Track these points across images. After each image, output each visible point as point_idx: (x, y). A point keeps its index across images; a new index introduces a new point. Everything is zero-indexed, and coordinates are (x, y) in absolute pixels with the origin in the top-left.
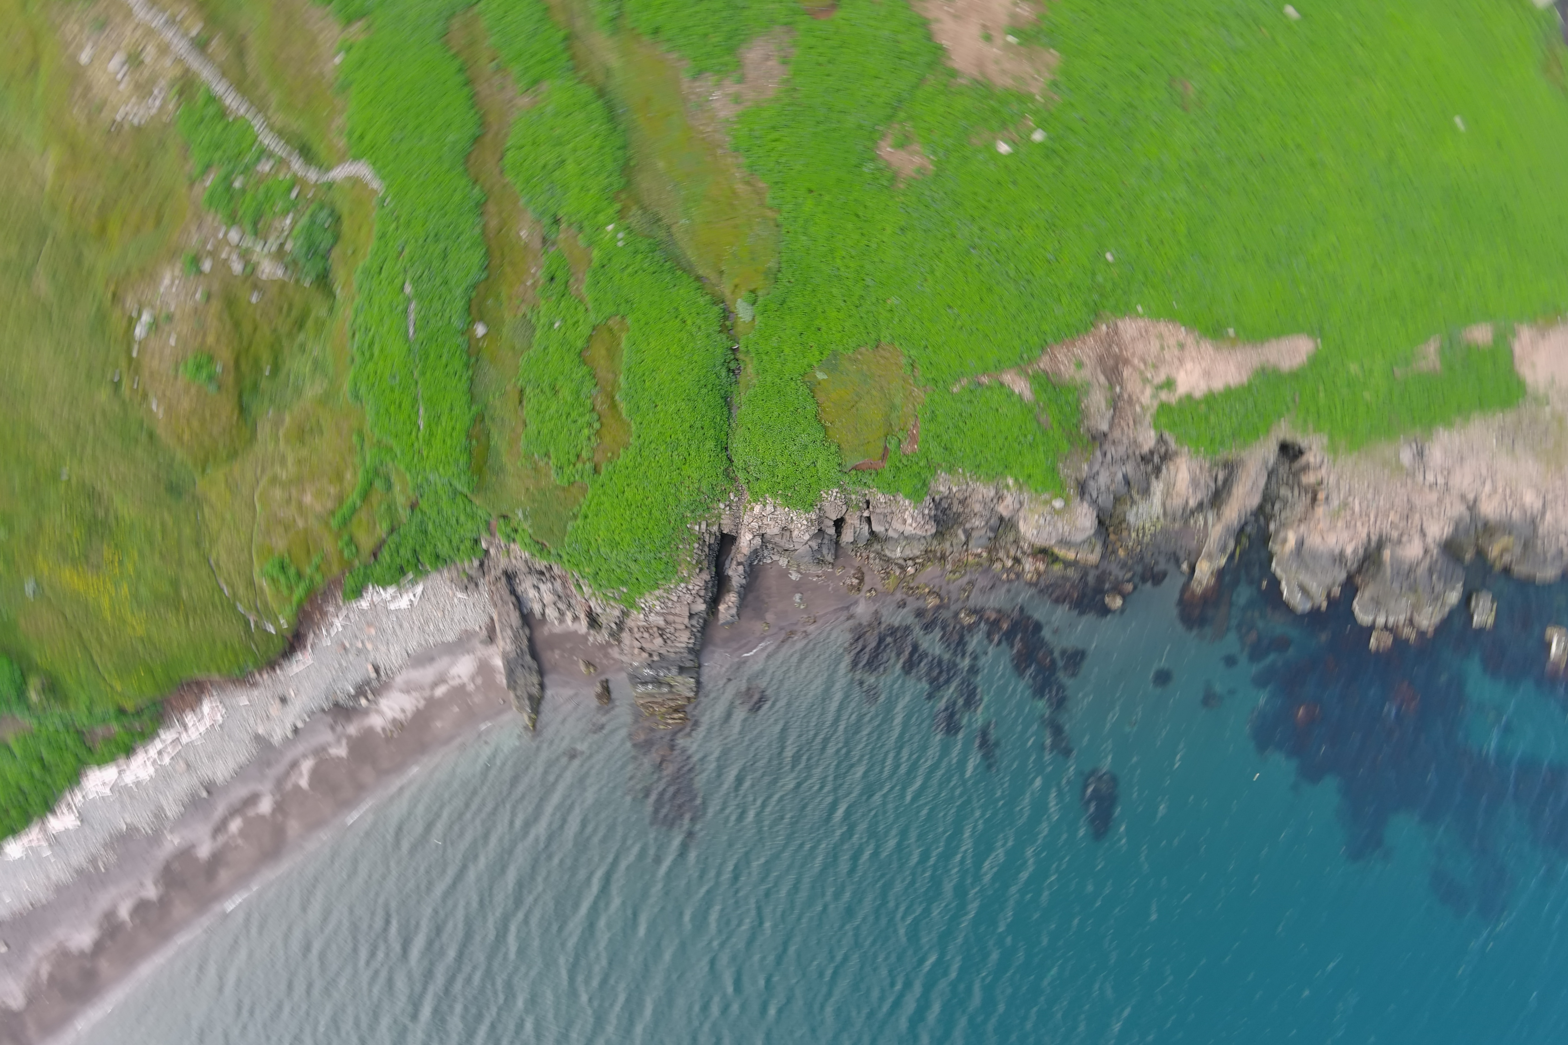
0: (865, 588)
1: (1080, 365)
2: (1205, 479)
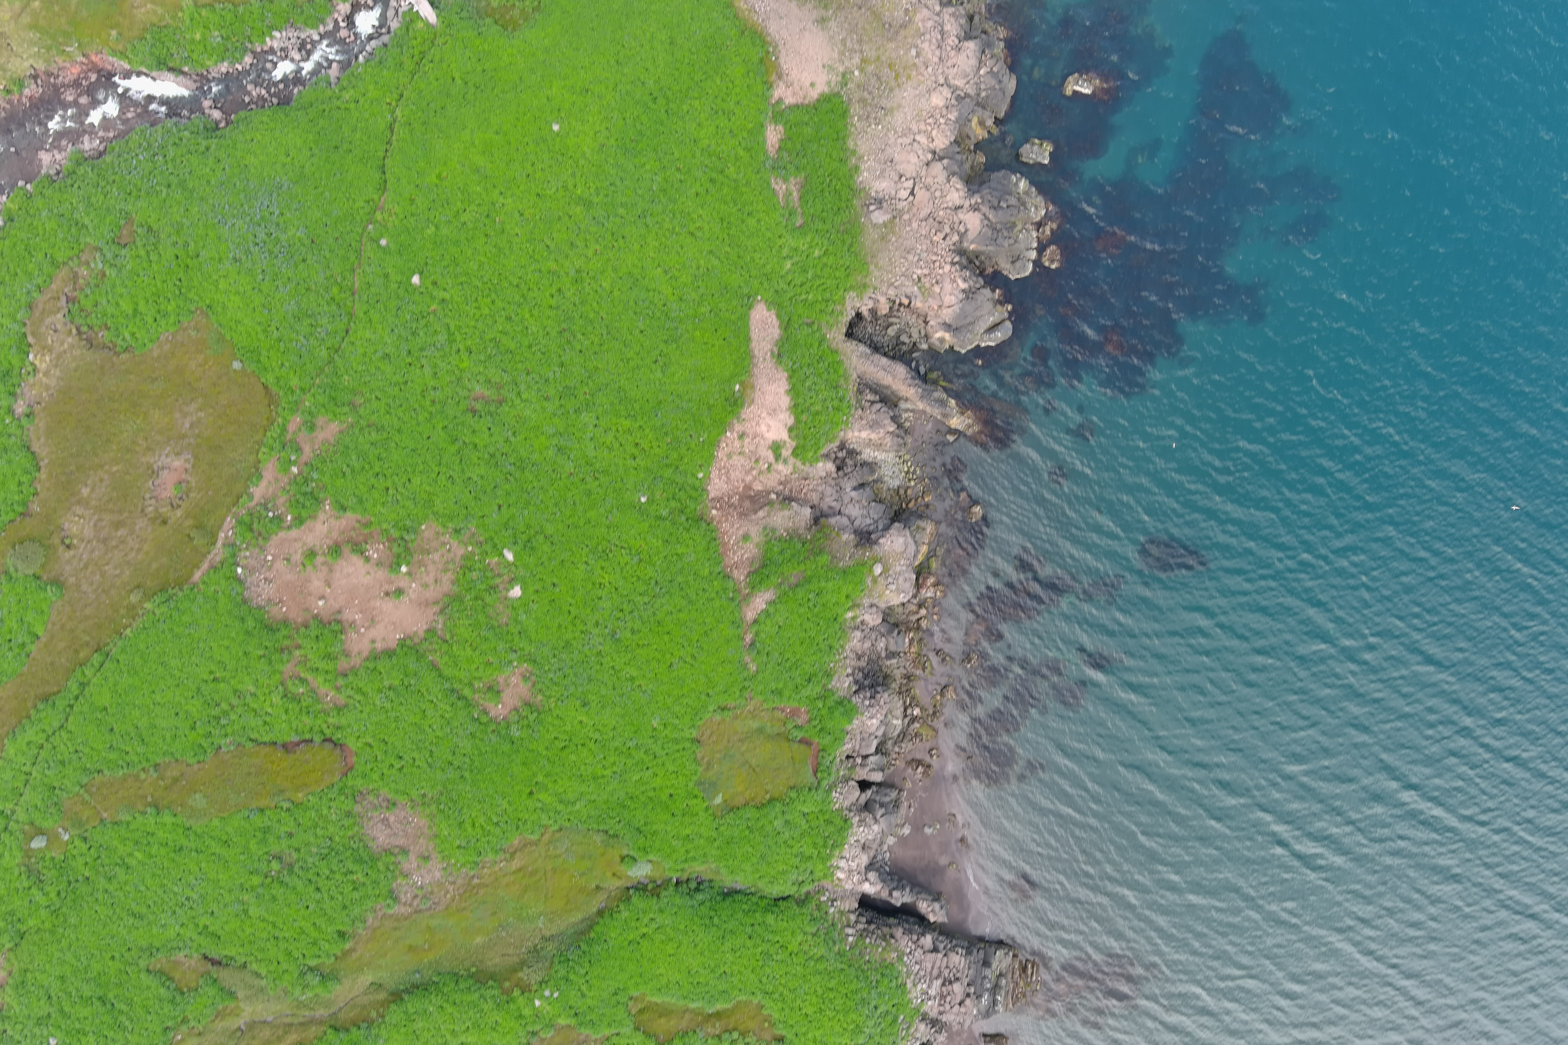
0: (927, 759)
1: (746, 537)
2: (871, 415)
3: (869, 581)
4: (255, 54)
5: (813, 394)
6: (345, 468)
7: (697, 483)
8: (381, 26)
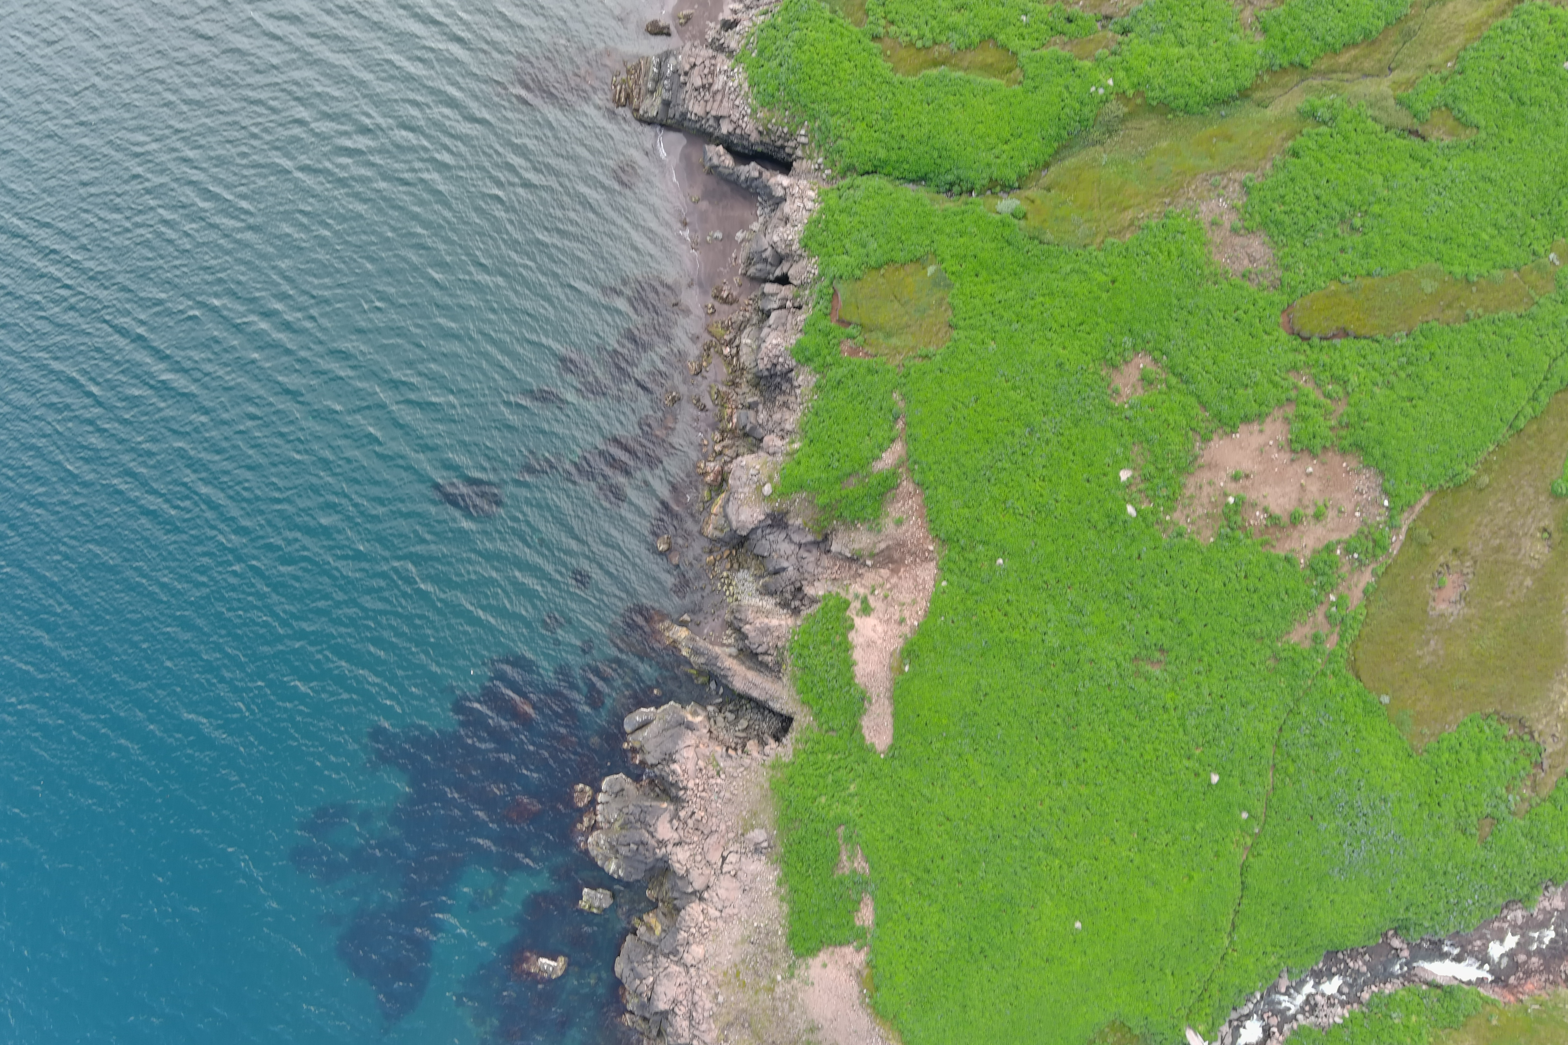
0: (717, 304)
1: (899, 523)
3: (776, 477)
4: (1359, 1001)
5: (829, 662)
6: (1286, 598)
7: (948, 576)
8: (1238, 1027)
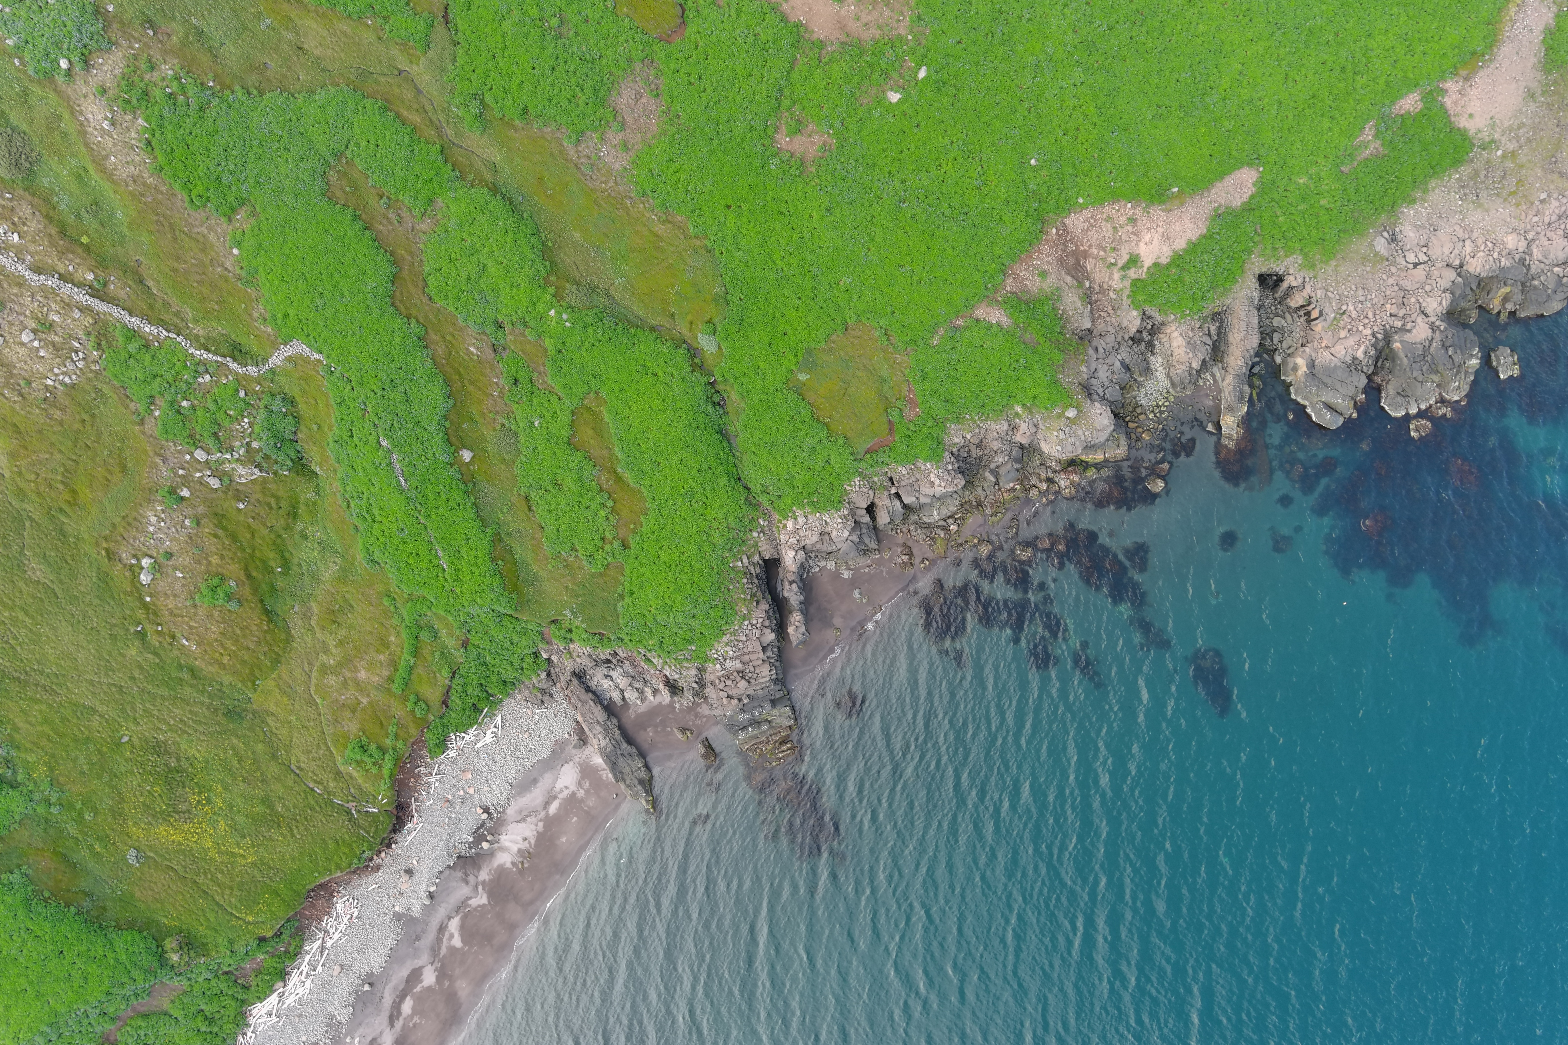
0: (917, 561)
1: (1044, 274)
2: (1199, 337)
3: (1057, 410)
5: (1199, 267)
7: (1072, 202)
